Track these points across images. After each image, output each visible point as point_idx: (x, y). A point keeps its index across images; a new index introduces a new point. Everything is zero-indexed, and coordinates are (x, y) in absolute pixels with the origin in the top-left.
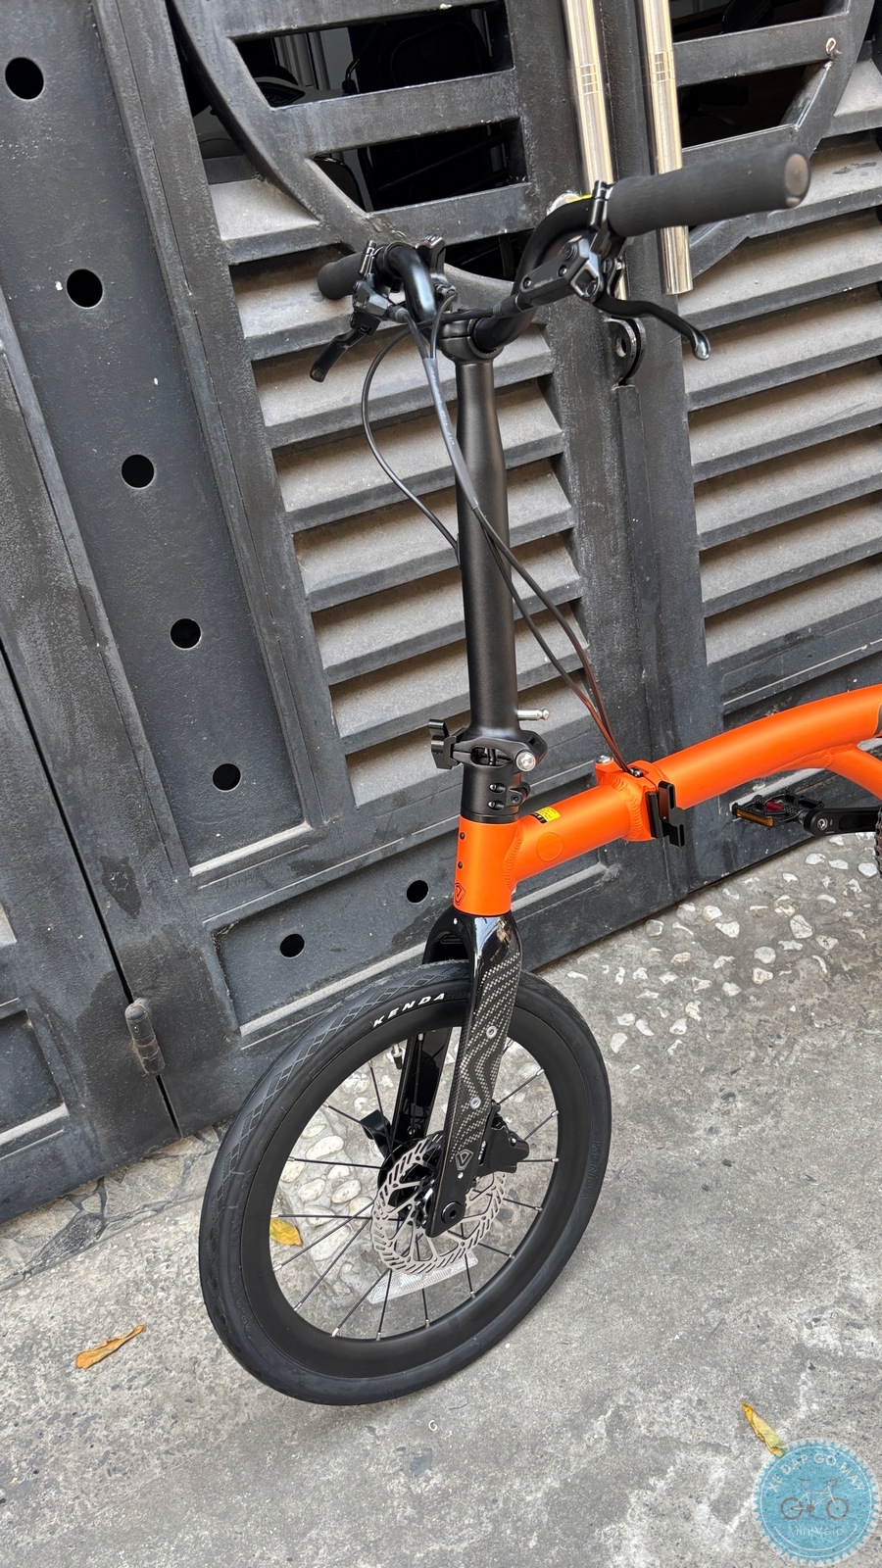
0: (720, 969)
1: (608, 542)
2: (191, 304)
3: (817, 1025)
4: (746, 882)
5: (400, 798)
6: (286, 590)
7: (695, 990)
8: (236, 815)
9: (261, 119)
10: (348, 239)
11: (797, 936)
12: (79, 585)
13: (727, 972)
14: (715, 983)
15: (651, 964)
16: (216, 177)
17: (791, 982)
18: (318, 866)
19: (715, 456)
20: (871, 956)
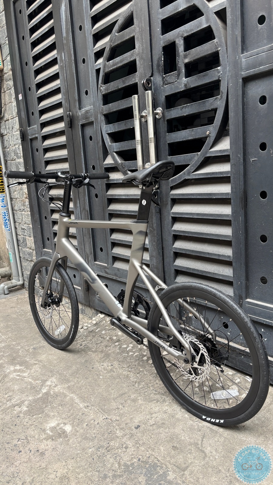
5: (118, 269)
8: (102, 257)
10: (117, 166)
18: (108, 273)
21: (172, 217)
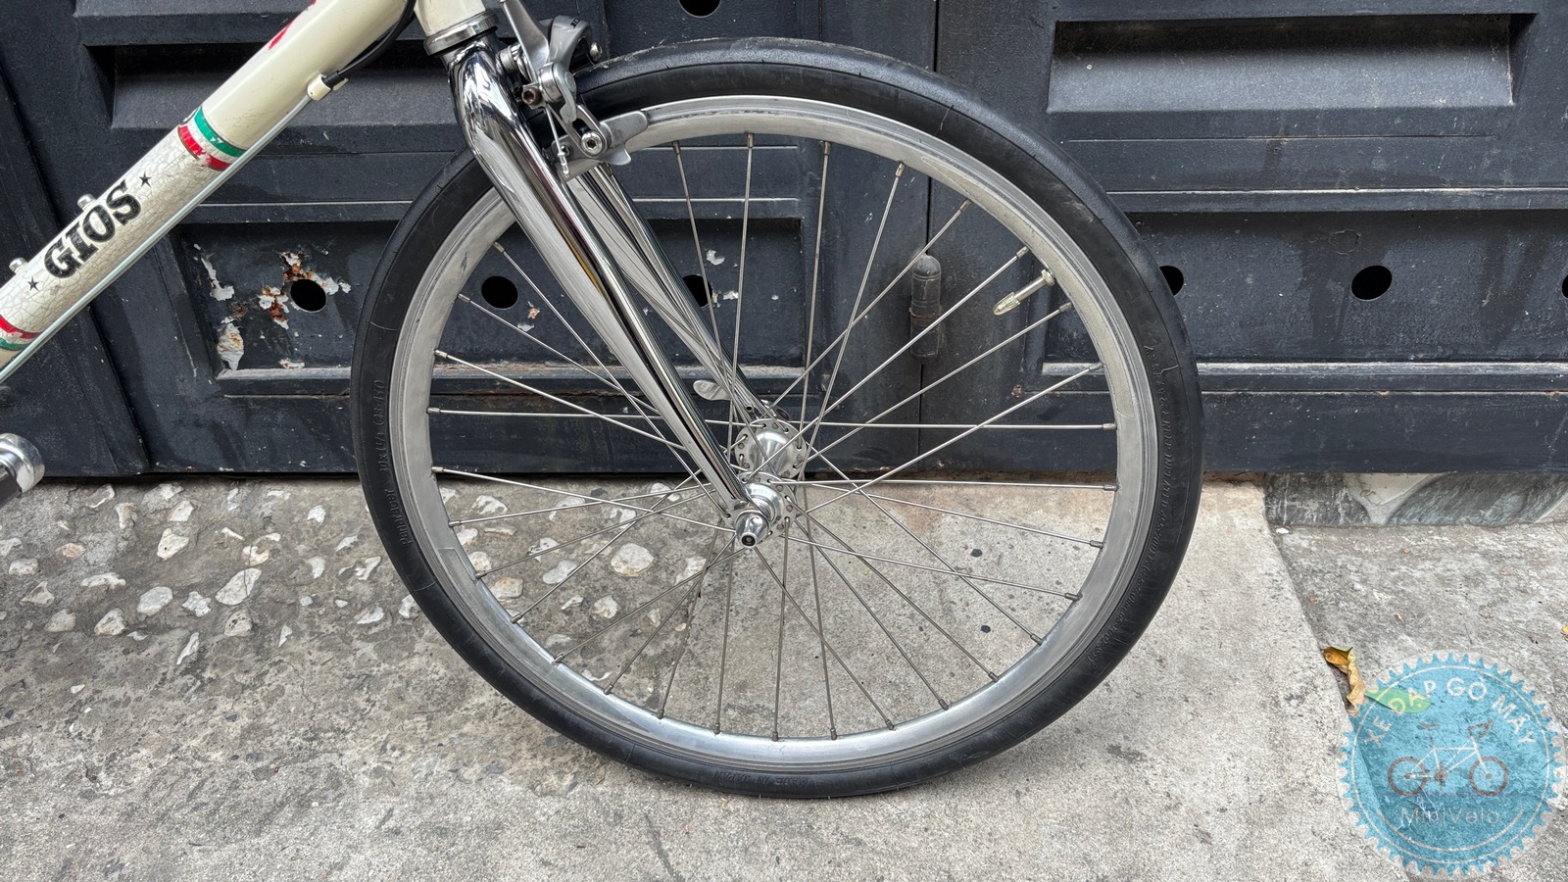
0: (84, 589)
3: (71, 728)
4: (270, 494)
7: (23, 600)
11: (217, 597)
13: (86, 597)
14: (57, 602)
15: (34, 541)
17: (126, 652)
20: (253, 674)
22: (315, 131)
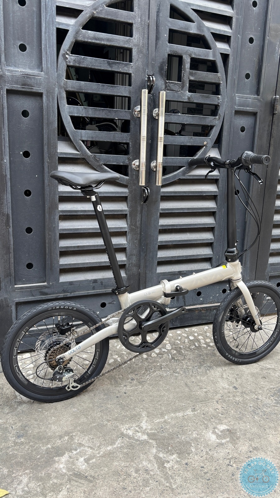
1: (135, 236)
2: (48, 162)
3: (162, 369)
5: (71, 283)
6: (54, 227)
8: (30, 276)
9: (72, 131)
10: (86, 157)
12: (7, 213)
16: (59, 139)
17: (160, 358)
18: (46, 294)
19: (165, 224)
20: (183, 357)
21: (160, 213)
22: (184, 271)
